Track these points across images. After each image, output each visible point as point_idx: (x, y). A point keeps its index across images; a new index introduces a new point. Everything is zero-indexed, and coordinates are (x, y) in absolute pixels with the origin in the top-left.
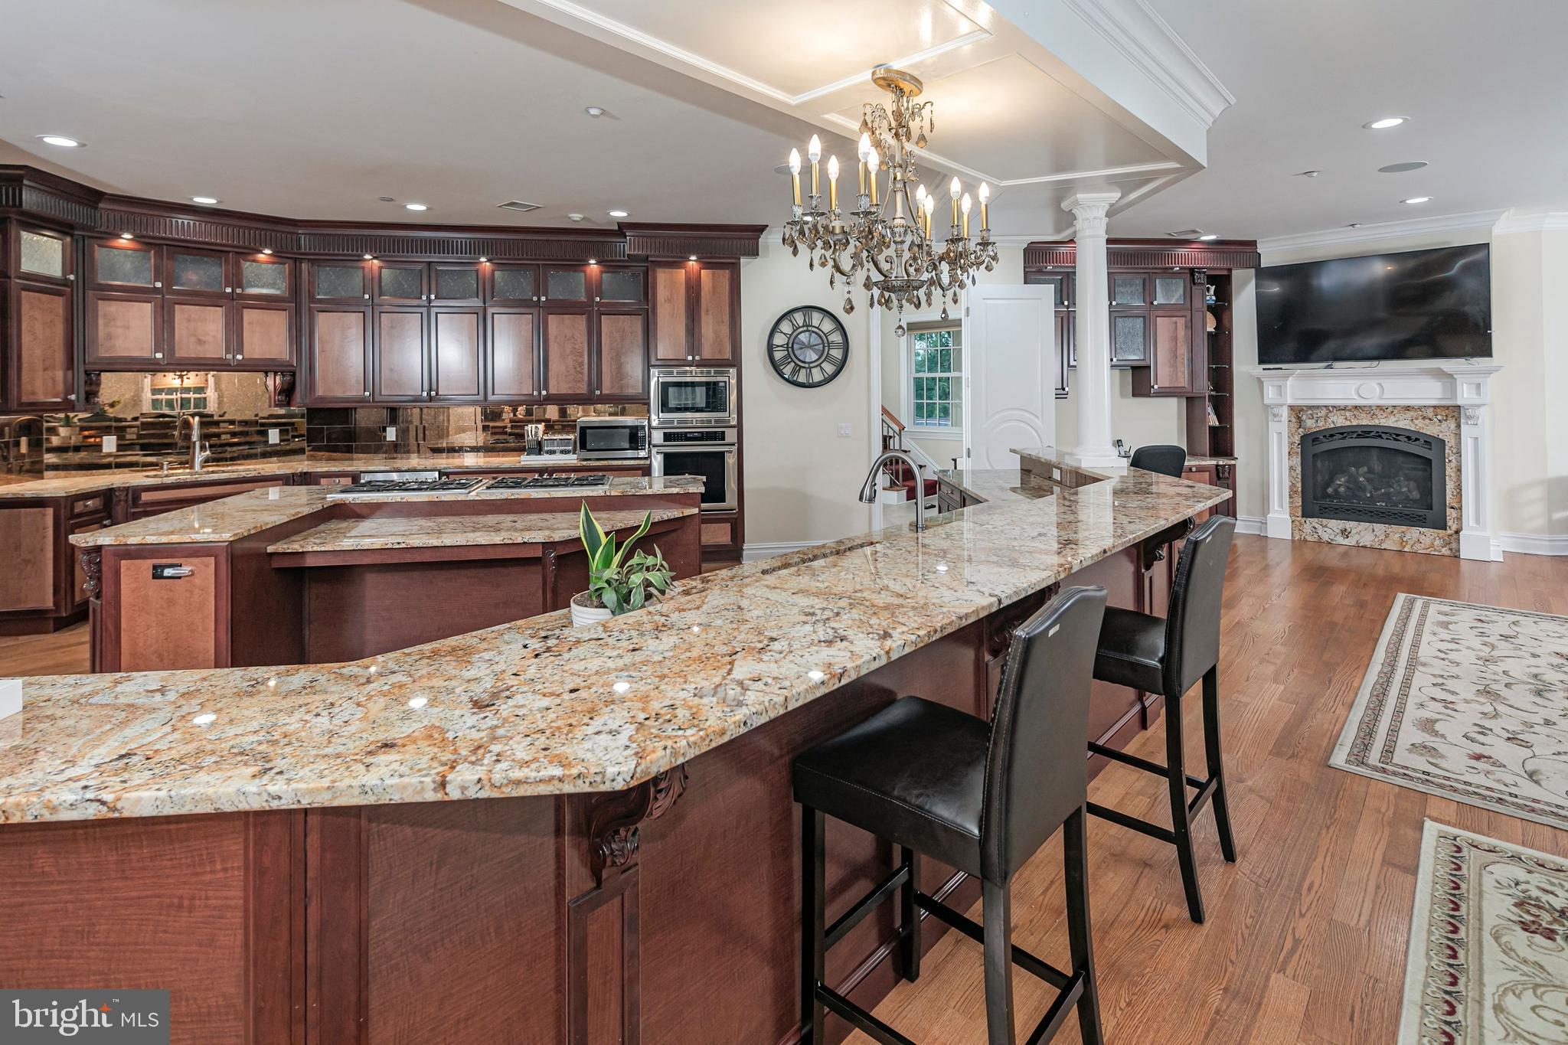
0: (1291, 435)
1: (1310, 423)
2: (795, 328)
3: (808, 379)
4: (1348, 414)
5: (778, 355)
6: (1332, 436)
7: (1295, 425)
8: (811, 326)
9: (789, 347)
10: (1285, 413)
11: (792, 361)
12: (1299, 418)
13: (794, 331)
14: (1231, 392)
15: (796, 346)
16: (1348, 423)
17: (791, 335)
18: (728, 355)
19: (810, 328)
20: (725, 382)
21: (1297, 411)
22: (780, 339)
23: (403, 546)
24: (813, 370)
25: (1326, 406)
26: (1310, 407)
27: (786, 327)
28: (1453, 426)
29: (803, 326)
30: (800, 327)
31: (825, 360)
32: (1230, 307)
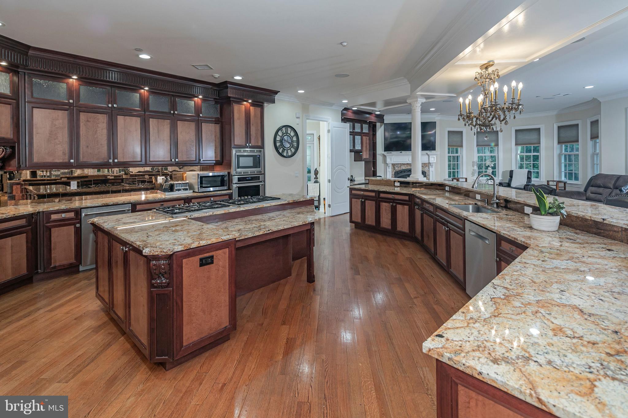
0: (392, 172)
1: (397, 168)
2: (283, 134)
3: (287, 155)
4: (405, 166)
5: (278, 144)
6: (402, 172)
7: (393, 169)
8: (288, 133)
9: (281, 141)
10: (391, 165)
11: (282, 147)
12: (394, 167)
13: (283, 135)
14: (376, 160)
15: (283, 141)
16: (405, 168)
17: (282, 136)
18: (260, 144)
19: (288, 134)
20: (260, 155)
21: (393, 165)
22: (278, 138)
23: (271, 231)
24: (289, 151)
25: (401, 164)
26: (397, 164)
27: (280, 133)
28: (428, 168)
29: (285, 133)
30: (284, 134)
31: (292, 147)
32: (376, 134)
